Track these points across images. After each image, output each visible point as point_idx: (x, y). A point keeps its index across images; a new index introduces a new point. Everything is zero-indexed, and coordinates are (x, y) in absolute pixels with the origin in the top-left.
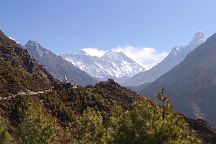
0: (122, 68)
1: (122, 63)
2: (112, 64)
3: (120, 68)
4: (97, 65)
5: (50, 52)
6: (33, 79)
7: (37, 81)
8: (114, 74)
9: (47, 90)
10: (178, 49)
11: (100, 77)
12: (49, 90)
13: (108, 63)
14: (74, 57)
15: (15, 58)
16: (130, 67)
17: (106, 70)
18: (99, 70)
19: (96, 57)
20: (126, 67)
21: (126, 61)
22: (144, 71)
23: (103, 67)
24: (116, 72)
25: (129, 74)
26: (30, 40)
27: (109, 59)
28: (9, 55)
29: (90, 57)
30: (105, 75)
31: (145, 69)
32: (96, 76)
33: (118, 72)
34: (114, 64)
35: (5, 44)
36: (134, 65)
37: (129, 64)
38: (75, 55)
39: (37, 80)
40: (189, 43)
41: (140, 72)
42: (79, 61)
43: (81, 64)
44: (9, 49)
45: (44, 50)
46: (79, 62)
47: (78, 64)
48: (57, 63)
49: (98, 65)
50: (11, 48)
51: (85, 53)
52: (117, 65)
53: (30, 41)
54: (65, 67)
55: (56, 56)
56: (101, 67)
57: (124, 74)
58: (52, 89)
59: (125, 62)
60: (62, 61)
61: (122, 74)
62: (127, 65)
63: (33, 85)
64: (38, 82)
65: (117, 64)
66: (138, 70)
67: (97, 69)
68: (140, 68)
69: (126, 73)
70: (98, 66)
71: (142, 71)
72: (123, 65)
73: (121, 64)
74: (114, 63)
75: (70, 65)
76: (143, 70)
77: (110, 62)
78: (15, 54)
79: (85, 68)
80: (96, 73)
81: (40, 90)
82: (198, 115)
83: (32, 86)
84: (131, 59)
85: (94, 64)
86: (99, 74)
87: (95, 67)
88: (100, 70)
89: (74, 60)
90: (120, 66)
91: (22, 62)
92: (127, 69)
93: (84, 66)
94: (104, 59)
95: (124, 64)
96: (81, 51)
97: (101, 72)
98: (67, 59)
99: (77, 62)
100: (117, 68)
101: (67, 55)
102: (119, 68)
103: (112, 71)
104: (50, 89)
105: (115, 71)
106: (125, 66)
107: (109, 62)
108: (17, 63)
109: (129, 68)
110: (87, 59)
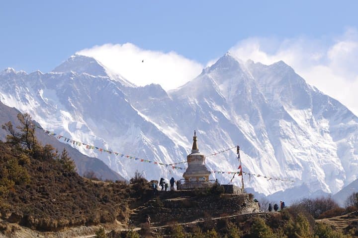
0: (286, 145)
1: (288, 118)
2: (234, 126)
3: (277, 146)
4: (159, 127)
6: (22, 163)
7: (40, 169)
9: (103, 221)
12: (111, 221)
13: (215, 118)
14: (41, 92)
16: (329, 143)
19: (154, 90)
20: (306, 143)
21: (308, 113)
24: (257, 168)
25: (321, 174)
27: (220, 101)
33: (265, 165)
34: (246, 127)
37: (325, 124)
38: (49, 82)
39: (41, 164)
42: (69, 109)
43: (79, 125)
46: (67, 114)
47: (65, 126)
49: (165, 132)
51: (100, 69)
52: (259, 132)
57: (295, 174)
58: (127, 219)
59: (300, 116)
61: (289, 178)
62: (310, 130)
63: (27, 194)
64: (50, 174)
65: (262, 124)
67: (161, 153)
69: (306, 172)
70: (167, 137)
72: (289, 132)
73: (283, 124)
74: (244, 118)
77: (225, 114)
81: (70, 225)
83: (24, 200)
84: (335, 102)
85: (148, 128)
89: (43, 104)
90: (277, 137)
92: (314, 152)
93: (92, 133)
94: (193, 101)
95: (296, 123)
96: (77, 57)
99: (56, 113)
100: (263, 145)
101: (8, 81)
102: (269, 146)
104: (121, 218)
105: (253, 160)
106: (301, 138)
109: (322, 145)
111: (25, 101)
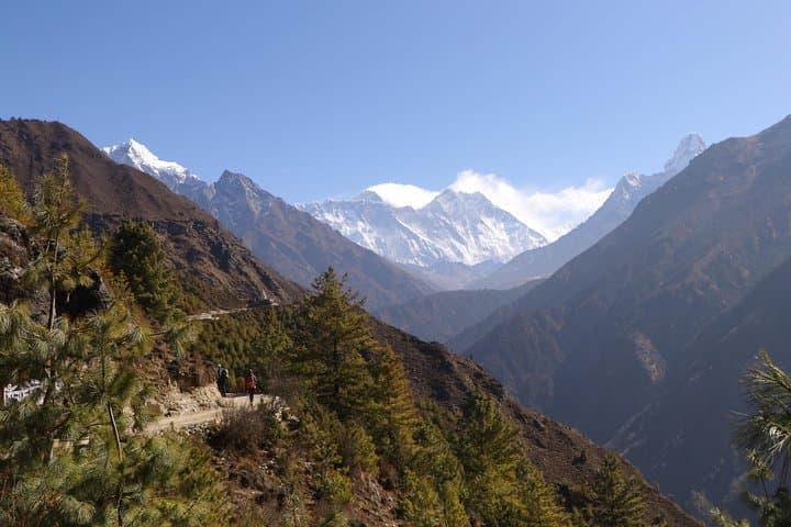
0: (481, 237)
1: (482, 222)
2: (453, 228)
3: (476, 237)
4: (411, 229)
5: (280, 202)
8: (459, 254)
10: (632, 183)
11: (421, 264)
13: (443, 224)
14: (347, 211)
15: (195, 242)
16: (504, 236)
17: (437, 246)
18: (416, 246)
19: (408, 209)
20: (492, 236)
21: (493, 220)
22: (545, 244)
23: (429, 236)
24: (465, 250)
25: (501, 253)
26: (226, 172)
27: (445, 214)
28: (183, 237)
29: (394, 209)
30: (434, 257)
31: (545, 240)
32: (410, 262)
33: (470, 249)
34: (460, 229)
35: (175, 215)
36: (517, 228)
37: (502, 226)
38: (351, 206)
40: (666, 167)
41: (531, 248)
42: (362, 220)
43: (368, 229)
44: (184, 225)
45: (264, 196)
46: (361, 223)
47: (360, 229)
48: (299, 229)
49: (415, 232)
50: (186, 222)
52: (467, 230)
53: (226, 174)
54: (319, 243)
55: (296, 211)
56: (421, 237)
57: (487, 253)
59: (489, 222)
60: (312, 225)
61: (483, 256)
62: (493, 229)
65: (468, 227)
66: (526, 242)
67: (412, 243)
68: (531, 237)
69: (492, 252)
70: (415, 235)
71: (537, 245)
72: (483, 231)
73: (480, 226)
74: (458, 223)
75: (332, 235)
76: (541, 242)
77: (447, 221)
78: (195, 233)
79: (378, 241)
80: (408, 254)
82: (648, 360)
85: (405, 229)
86: (418, 256)
87: (405, 237)
88: (420, 246)
89: (348, 218)
90: (476, 234)
91: (209, 249)
92: (497, 241)
93: (374, 232)
94: (430, 215)
95: (486, 226)
96: (366, 192)
97: (423, 251)
98: (329, 217)
99: (354, 224)
100: (468, 238)
101: (329, 206)
102: (472, 238)
103: (453, 247)
105: (463, 247)
106: (489, 233)
107: (444, 221)
108: (199, 252)
109: (501, 237)
110: (382, 215)
111: (338, 216)
